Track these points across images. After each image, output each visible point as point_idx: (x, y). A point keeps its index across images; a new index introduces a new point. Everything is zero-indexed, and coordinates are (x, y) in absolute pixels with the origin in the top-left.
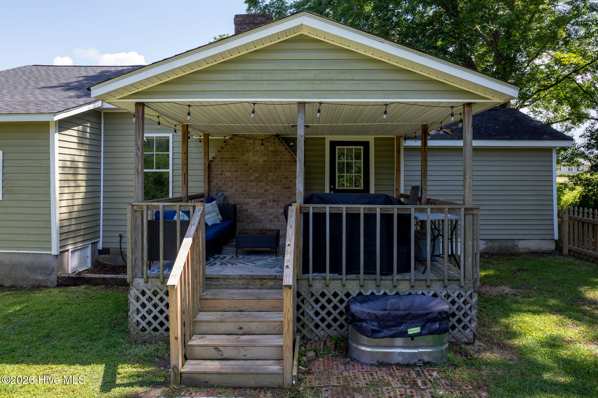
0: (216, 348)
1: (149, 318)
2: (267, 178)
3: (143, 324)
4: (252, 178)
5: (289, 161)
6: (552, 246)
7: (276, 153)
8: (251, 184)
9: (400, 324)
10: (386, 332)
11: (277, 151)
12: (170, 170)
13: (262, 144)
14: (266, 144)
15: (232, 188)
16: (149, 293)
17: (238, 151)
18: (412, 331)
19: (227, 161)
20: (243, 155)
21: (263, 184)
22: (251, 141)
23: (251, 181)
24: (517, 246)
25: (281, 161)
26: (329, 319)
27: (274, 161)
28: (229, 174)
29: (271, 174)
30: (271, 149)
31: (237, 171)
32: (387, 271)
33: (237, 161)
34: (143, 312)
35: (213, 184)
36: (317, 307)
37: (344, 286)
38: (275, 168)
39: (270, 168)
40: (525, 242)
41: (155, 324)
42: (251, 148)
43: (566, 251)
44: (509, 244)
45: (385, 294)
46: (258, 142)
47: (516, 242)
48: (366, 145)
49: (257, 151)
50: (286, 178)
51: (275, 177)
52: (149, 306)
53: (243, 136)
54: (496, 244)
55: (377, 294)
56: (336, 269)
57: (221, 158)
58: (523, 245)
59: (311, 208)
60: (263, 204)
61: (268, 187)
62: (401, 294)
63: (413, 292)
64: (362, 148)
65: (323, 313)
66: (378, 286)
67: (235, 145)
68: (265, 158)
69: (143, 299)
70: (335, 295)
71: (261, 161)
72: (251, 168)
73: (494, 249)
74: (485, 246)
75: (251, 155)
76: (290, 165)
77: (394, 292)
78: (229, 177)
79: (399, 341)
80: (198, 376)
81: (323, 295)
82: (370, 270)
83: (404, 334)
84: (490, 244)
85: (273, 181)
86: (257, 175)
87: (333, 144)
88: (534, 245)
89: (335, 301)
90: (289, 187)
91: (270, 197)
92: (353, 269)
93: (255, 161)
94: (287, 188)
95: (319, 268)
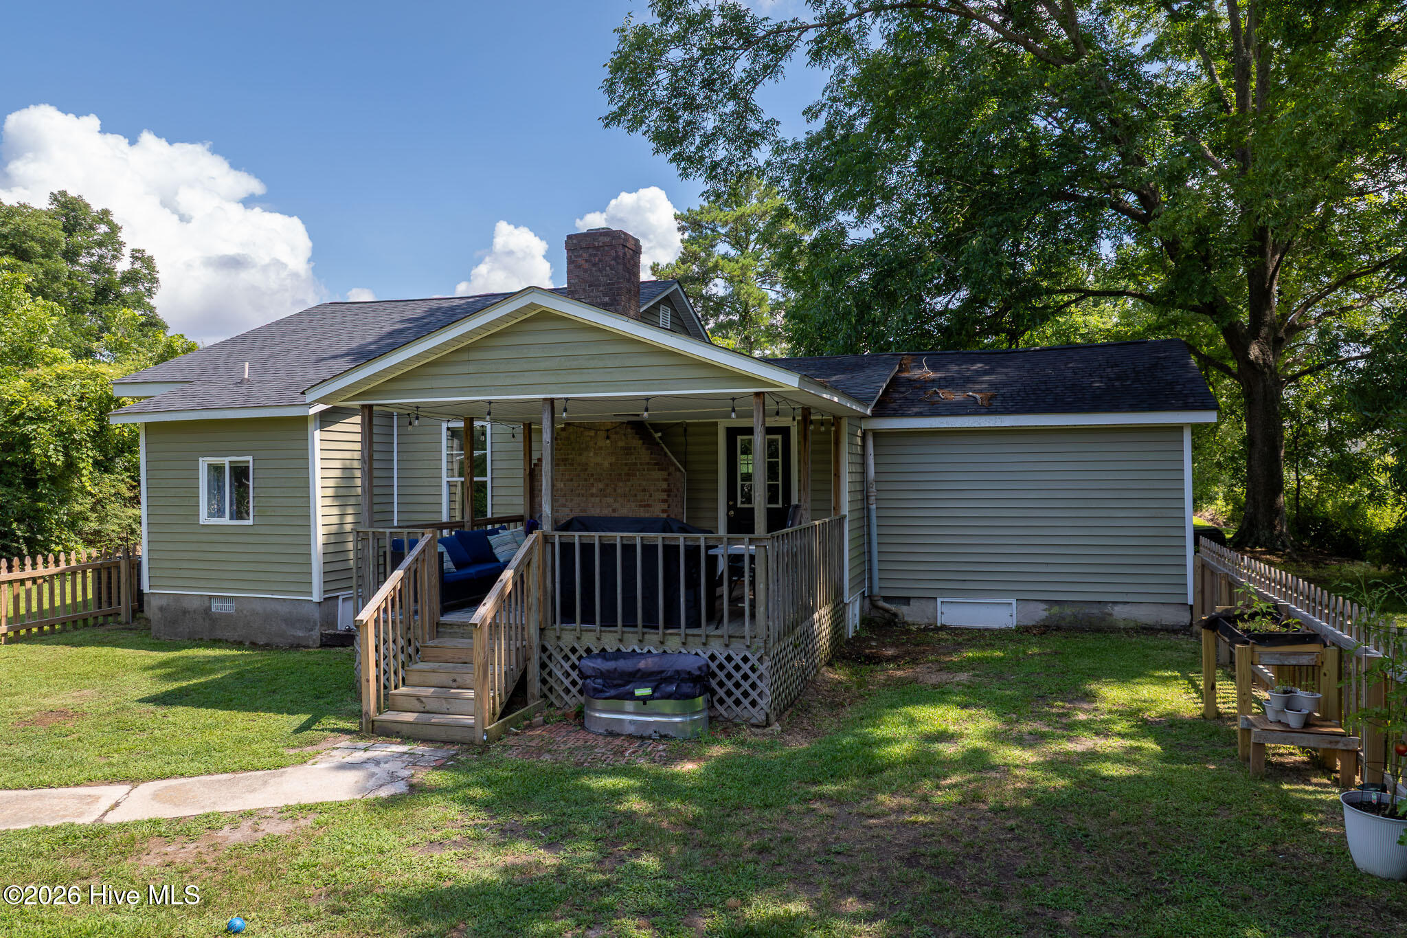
0: (418, 699)
2: (615, 490)
4: (594, 491)
5: (648, 464)
6: (1183, 618)
7: (628, 450)
8: (593, 499)
9: (628, 683)
10: (612, 692)
11: (630, 448)
12: (488, 479)
13: (608, 438)
14: (613, 436)
15: (564, 506)
17: (573, 449)
18: (641, 692)
20: (580, 455)
21: (610, 500)
22: (592, 433)
23: (592, 495)
24: (1111, 615)
25: (635, 464)
27: (626, 464)
29: (621, 484)
30: (621, 444)
31: (572, 480)
33: (572, 465)
36: (567, 665)
37: (599, 639)
38: (628, 475)
39: (620, 475)
40: (1127, 608)
42: (592, 444)
44: (1095, 611)
45: (649, 652)
46: (602, 434)
47: (1109, 608)
48: (784, 432)
49: (601, 448)
50: (644, 490)
51: (627, 489)
53: (580, 425)
54: (1068, 611)
55: (639, 651)
58: (1120, 614)
59: (558, 537)
62: (669, 651)
63: (684, 651)
64: (779, 437)
66: (640, 641)
67: (568, 439)
68: (613, 460)
70: (588, 651)
71: (606, 465)
72: (592, 475)
73: (1064, 619)
74: (1046, 614)
75: (592, 454)
76: (648, 470)
77: (661, 650)
78: (561, 489)
79: (629, 705)
80: (390, 725)
81: (574, 650)
82: (630, 621)
83: (631, 696)
84: (1056, 609)
85: (625, 495)
86: (601, 486)
87: (733, 432)
88: (1145, 614)
90: (648, 506)
93: (597, 464)
94: (645, 506)
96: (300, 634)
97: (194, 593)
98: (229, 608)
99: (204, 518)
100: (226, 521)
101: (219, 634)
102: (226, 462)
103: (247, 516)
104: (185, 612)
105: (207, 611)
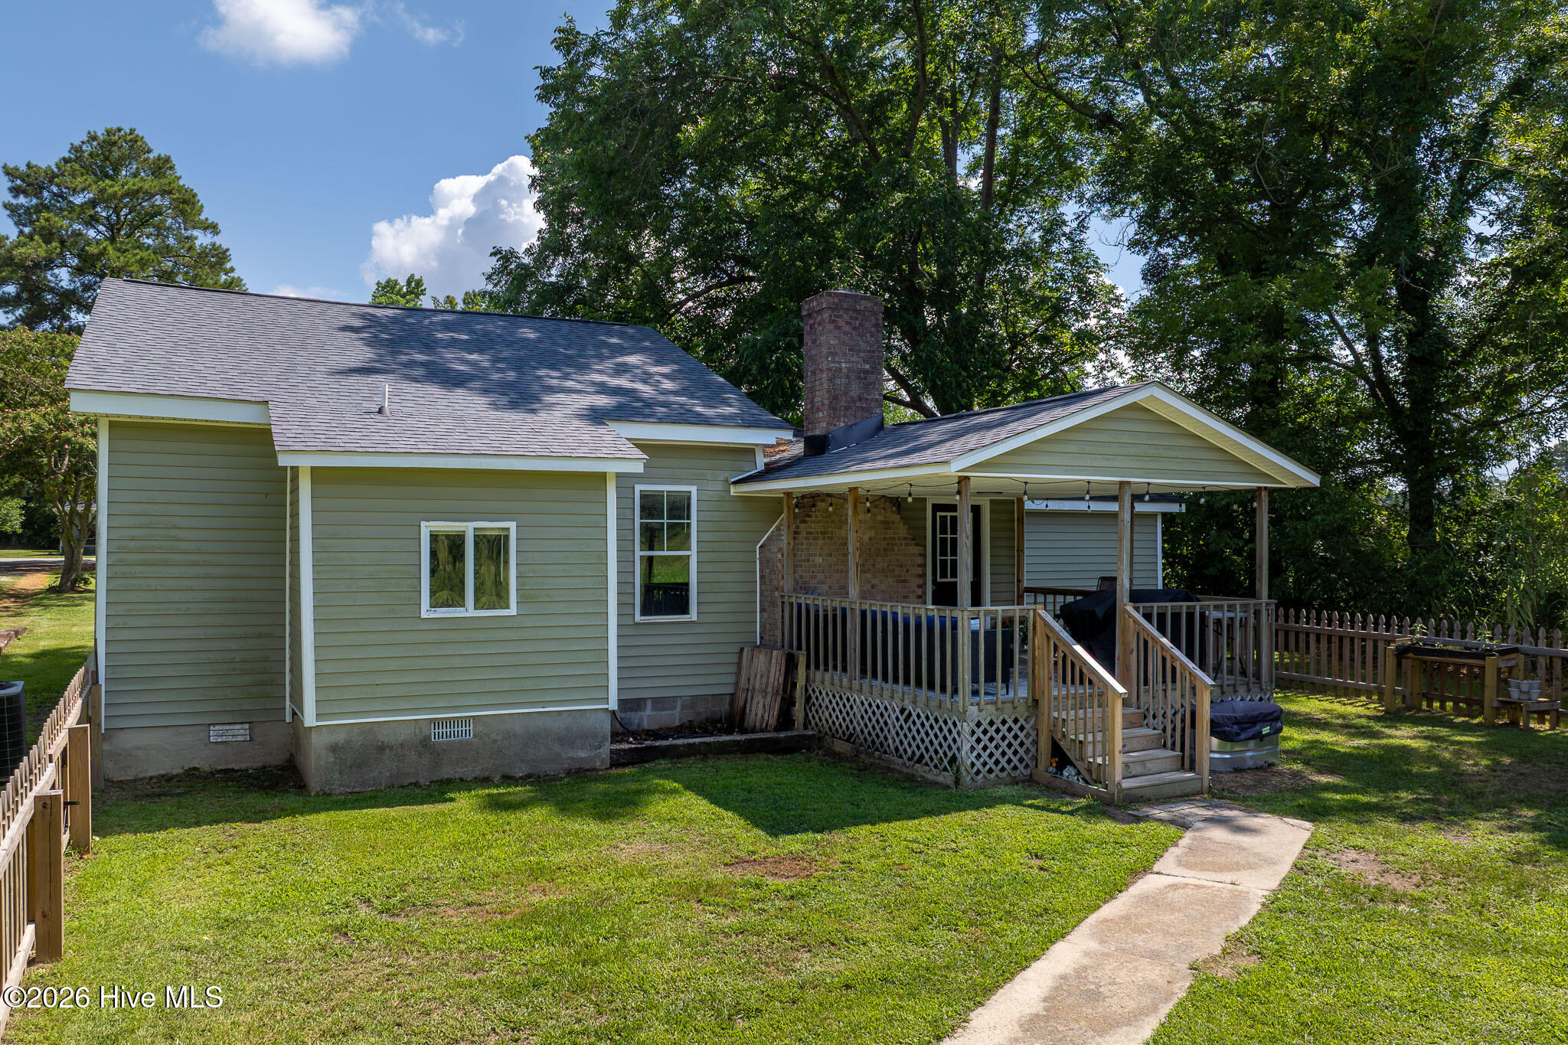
1: (985, 756)
2: (874, 565)
3: (978, 765)
7: (887, 524)
10: (1244, 734)
12: (693, 553)
13: (869, 511)
14: (874, 510)
16: (985, 724)
18: (1263, 732)
19: (816, 539)
21: (869, 576)
28: (819, 560)
34: (979, 749)
41: (991, 763)
48: (977, 510)
49: (860, 521)
50: (901, 566)
52: (985, 740)
57: (807, 533)
61: (875, 581)
69: (979, 732)
71: (865, 539)
79: (1251, 744)
80: (1136, 791)
83: (1257, 735)
86: (860, 561)
87: (934, 509)
94: (902, 581)
96: (583, 754)
97: (397, 717)
99: (424, 610)
100: (467, 611)
102: (468, 529)
103: (501, 600)
104: (382, 748)
105: (425, 743)
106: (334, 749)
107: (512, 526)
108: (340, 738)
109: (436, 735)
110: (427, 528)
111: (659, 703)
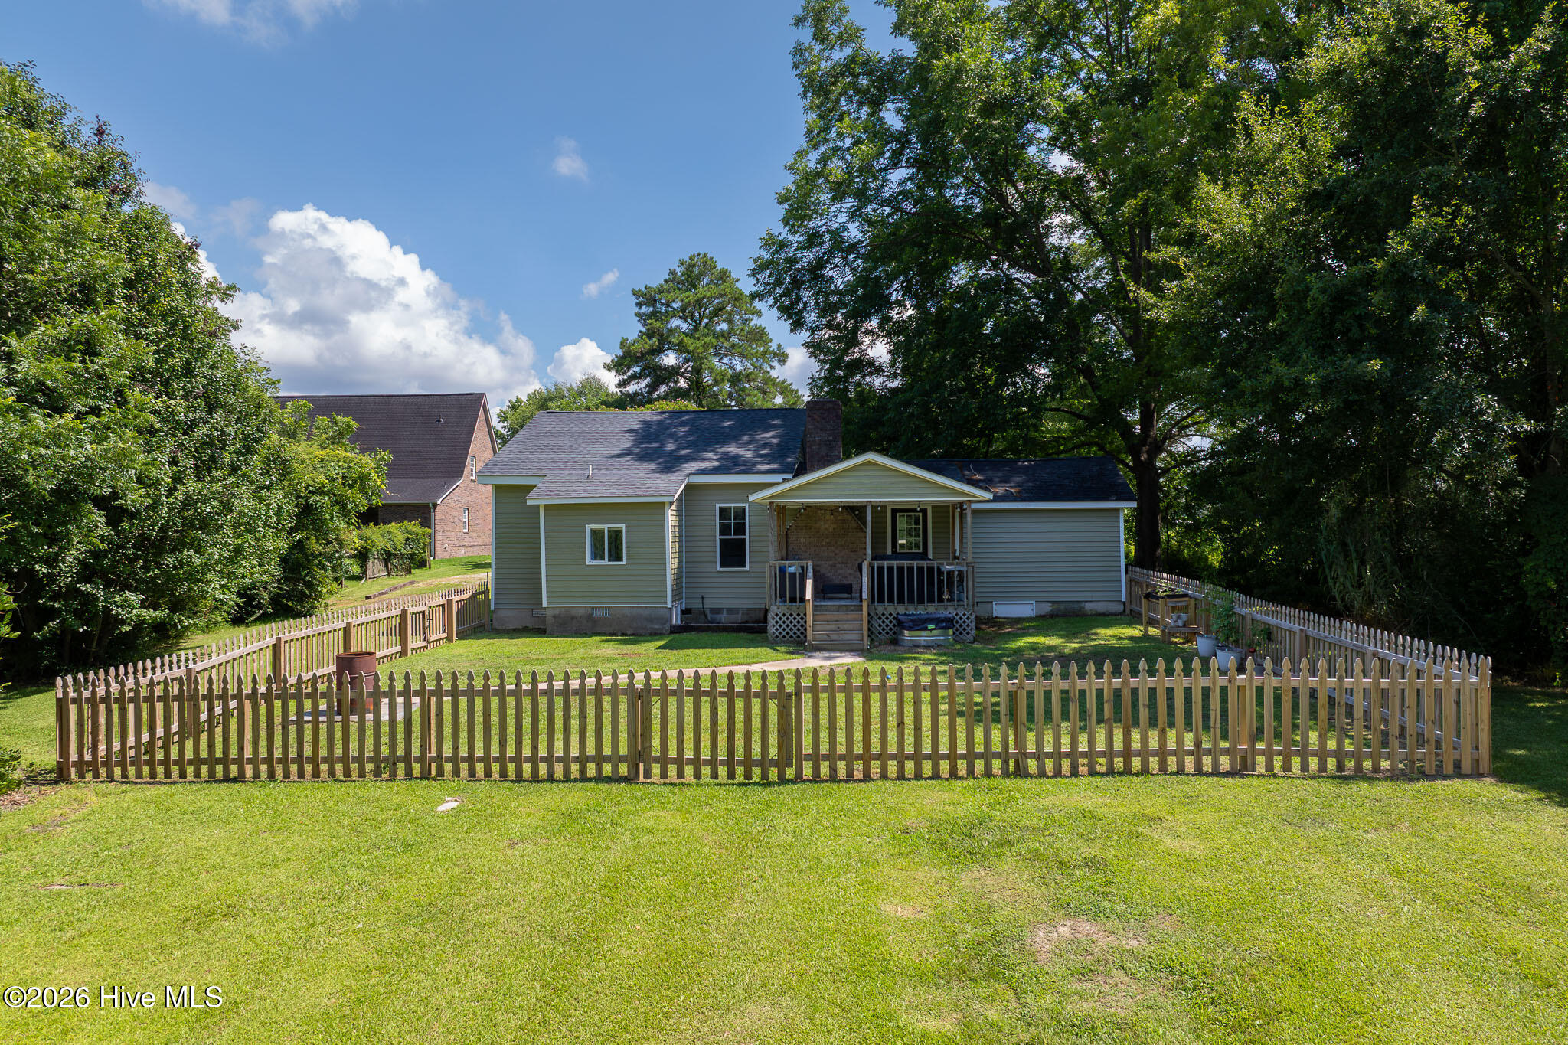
0: (828, 635)
1: (781, 630)
3: (777, 633)
6: (1120, 608)
7: (844, 521)
9: (925, 624)
10: (915, 628)
12: (747, 536)
13: (833, 514)
14: (836, 514)
16: (780, 615)
17: (811, 520)
18: (930, 627)
20: (816, 523)
22: (823, 512)
24: (1084, 608)
26: (887, 629)
27: (844, 529)
28: (803, 540)
29: (840, 539)
30: (839, 518)
31: (810, 538)
32: (921, 601)
33: (810, 529)
34: (777, 626)
35: (790, 549)
36: (880, 622)
37: (896, 609)
38: (843, 534)
39: (839, 534)
41: (784, 633)
42: (822, 517)
43: (1128, 612)
44: (1076, 606)
48: (924, 511)
49: (827, 520)
52: (780, 622)
54: (1062, 607)
56: (891, 600)
58: (1088, 607)
59: (876, 564)
60: (834, 565)
64: (920, 514)
65: (884, 625)
66: (916, 608)
67: (808, 515)
68: (835, 526)
69: (777, 619)
70: (891, 614)
71: (831, 528)
72: (823, 535)
73: (1060, 610)
74: (1051, 608)
75: (822, 523)
76: (856, 532)
77: (924, 611)
79: (923, 633)
80: (821, 645)
81: (883, 614)
82: (911, 600)
83: (926, 629)
84: (1056, 606)
85: (842, 546)
86: (827, 540)
87: (894, 512)
88: (1101, 607)
89: (891, 618)
90: (861, 549)
91: (840, 560)
92: (901, 601)
93: (826, 529)
94: (853, 552)
95: (881, 600)
96: (657, 627)
97: (579, 606)
98: (607, 614)
99: (589, 561)
100: (606, 562)
101: (598, 630)
102: (605, 527)
103: (620, 559)
104: (573, 618)
105: (590, 616)
106: (554, 617)
107: (624, 526)
108: (557, 612)
109: (595, 613)
110: (588, 528)
111: (730, 611)
